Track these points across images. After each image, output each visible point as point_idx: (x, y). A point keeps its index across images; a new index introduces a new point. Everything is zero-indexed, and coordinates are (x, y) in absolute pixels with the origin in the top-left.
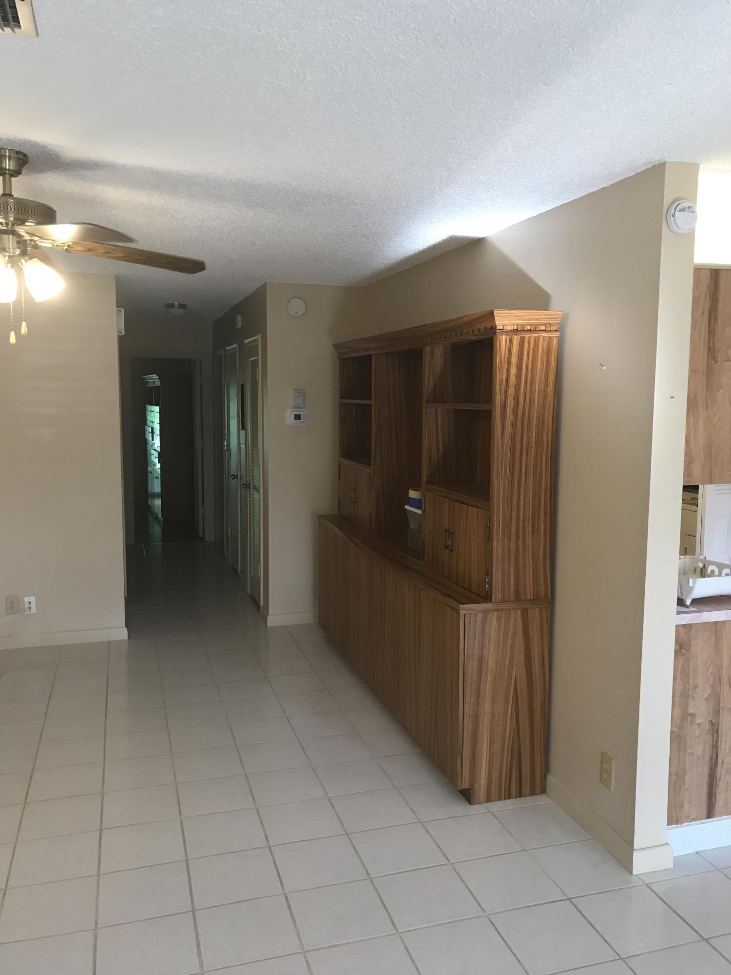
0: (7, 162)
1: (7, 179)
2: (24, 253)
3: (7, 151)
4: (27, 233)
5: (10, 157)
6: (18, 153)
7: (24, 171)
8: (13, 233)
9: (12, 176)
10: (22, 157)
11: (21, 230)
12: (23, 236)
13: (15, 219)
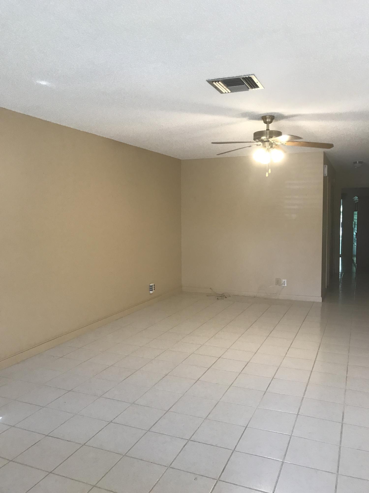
0: (268, 119)
1: (268, 125)
2: (272, 147)
3: (268, 116)
4: (272, 140)
5: (269, 118)
6: (271, 116)
7: (273, 121)
8: (268, 141)
9: (269, 123)
10: (272, 117)
11: (271, 140)
12: (271, 142)
13: (269, 137)
